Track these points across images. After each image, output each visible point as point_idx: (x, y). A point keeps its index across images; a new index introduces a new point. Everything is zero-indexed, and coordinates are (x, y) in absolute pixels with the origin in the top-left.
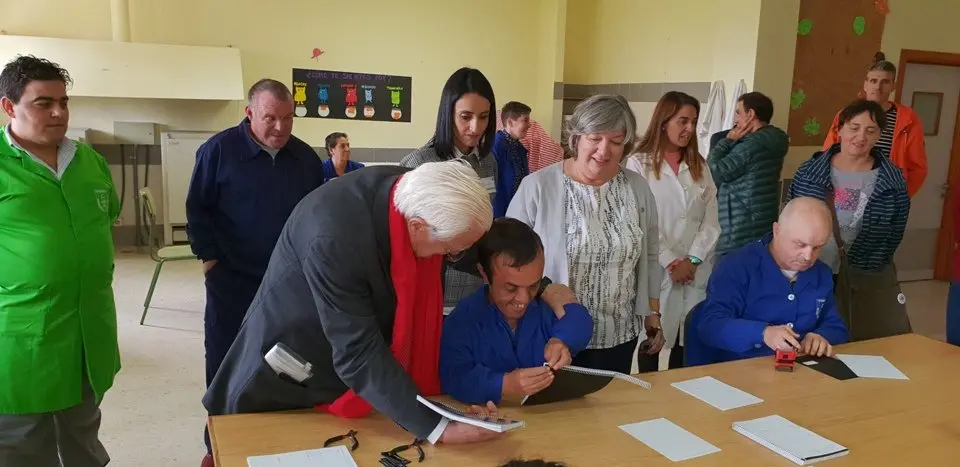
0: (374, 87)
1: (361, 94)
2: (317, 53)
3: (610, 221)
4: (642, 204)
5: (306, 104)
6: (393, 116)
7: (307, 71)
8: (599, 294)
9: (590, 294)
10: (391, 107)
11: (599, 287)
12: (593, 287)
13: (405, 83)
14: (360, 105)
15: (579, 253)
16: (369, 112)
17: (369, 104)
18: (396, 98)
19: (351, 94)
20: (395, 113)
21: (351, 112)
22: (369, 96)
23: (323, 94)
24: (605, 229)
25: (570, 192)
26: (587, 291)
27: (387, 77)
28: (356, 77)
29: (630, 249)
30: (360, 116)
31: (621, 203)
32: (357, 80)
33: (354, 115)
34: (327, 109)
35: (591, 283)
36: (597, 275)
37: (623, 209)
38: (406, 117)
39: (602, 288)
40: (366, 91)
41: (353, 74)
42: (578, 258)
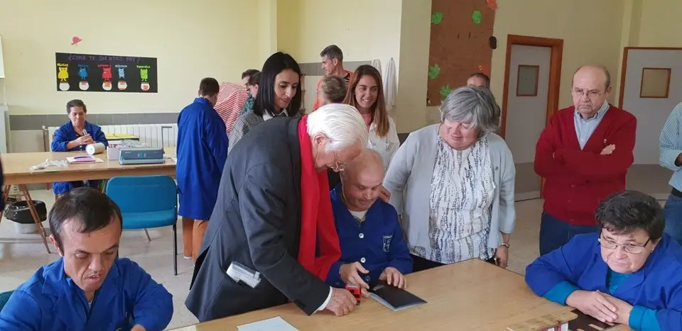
0: (126, 66)
1: (115, 72)
2: (76, 40)
3: (468, 177)
4: (497, 164)
5: (68, 81)
6: (142, 88)
7: (69, 54)
8: (455, 229)
9: (448, 229)
10: (140, 81)
11: (456, 225)
12: (451, 225)
13: (152, 63)
14: (115, 81)
15: (439, 199)
16: (123, 86)
17: (122, 79)
18: (144, 74)
19: (107, 72)
20: (144, 86)
21: (107, 86)
22: (121, 73)
23: (83, 72)
24: (463, 183)
25: (440, 151)
26: (446, 226)
27: (136, 58)
28: (110, 59)
29: (480, 201)
30: (115, 89)
31: (479, 163)
32: (111, 61)
33: (110, 88)
34: (87, 84)
35: (449, 221)
36: (454, 216)
37: (479, 167)
38: (154, 89)
39: (458, 224)
40: (120, 70)
41: (108, 57)
42: (438, 203)
